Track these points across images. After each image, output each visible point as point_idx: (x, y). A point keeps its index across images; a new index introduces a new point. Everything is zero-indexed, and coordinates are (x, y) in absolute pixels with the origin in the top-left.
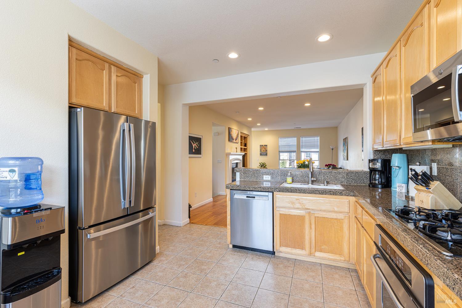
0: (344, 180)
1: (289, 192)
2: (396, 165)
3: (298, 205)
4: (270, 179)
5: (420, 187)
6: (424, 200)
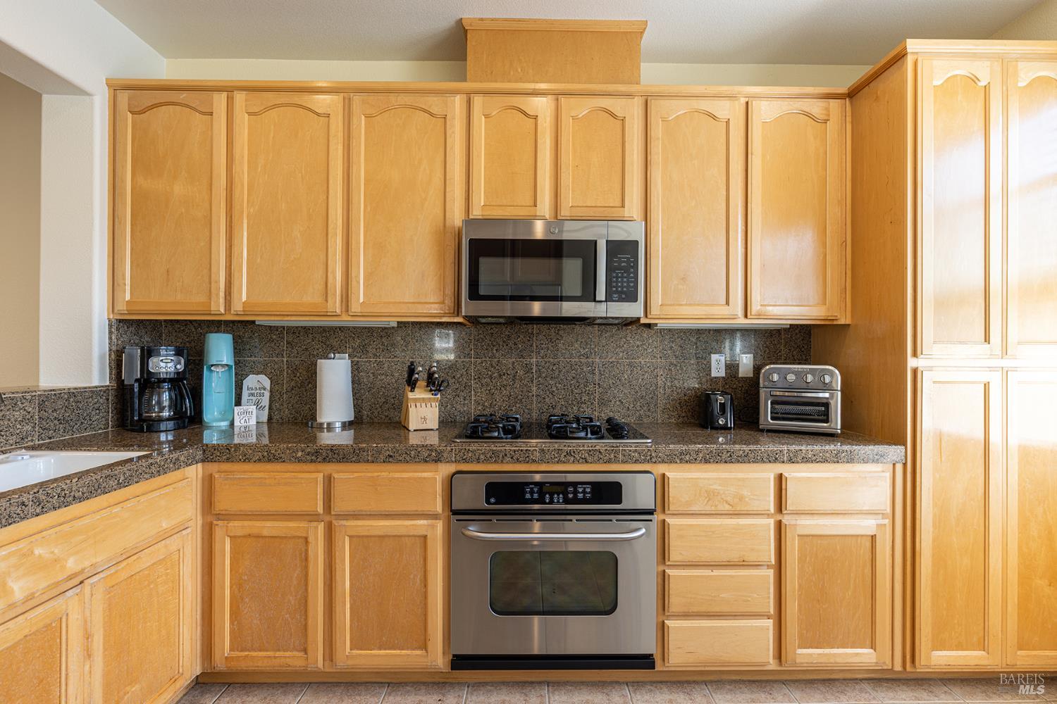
0: (27, 428)
2: (221, 362)
5: (420, 393)
6: (429, 416)
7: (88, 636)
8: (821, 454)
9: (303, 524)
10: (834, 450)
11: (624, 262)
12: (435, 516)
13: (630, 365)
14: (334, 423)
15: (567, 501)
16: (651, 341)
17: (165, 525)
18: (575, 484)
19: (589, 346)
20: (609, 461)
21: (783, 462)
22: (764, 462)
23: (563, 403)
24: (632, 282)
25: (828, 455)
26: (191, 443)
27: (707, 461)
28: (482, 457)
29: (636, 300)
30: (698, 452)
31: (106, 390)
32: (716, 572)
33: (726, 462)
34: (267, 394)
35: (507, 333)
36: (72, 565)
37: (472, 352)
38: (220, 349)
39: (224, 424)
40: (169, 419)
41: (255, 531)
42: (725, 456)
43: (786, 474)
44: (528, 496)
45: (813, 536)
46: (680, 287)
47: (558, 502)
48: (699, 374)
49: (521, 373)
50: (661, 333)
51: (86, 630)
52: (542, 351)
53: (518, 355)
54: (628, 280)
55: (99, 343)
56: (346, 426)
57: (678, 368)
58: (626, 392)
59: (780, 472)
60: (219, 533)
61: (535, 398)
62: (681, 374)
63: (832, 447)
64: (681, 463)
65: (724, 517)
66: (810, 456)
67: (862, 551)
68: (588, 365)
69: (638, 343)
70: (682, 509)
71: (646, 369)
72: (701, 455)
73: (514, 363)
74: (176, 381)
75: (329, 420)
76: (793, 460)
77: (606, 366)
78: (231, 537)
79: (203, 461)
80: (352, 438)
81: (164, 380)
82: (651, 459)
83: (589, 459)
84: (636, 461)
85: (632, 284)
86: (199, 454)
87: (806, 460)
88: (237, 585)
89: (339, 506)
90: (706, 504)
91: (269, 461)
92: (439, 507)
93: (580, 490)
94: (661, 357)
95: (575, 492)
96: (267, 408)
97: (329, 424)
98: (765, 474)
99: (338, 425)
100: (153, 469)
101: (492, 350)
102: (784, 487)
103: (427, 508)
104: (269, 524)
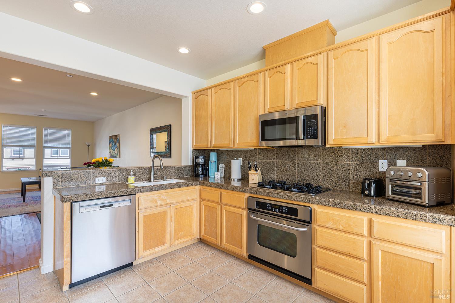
0: (175, 174)
1: (153, 191)
2: (213, 160)
3: (159, 203)
4: (105, 182)
5: (252, 171)
6: (255, 179)
7: (171, 217)
8: (395, 213)
9: (216, 205)
10: (404, 212)
11: (312, 123)
12: (244, 209)
13: (336, 164)
14: (235, 179)
15: (279, 212)
16: (346, 154)
17: (189, 198)
18: (282, 206)
19: (318, 156)
20: (294, 200)
21: (372, 213)
22: (362, 211)
23: (307, 179)
24: (315, 131)
25: (399, 213)
26: (196, 180)
27: (333, 207)
28: (256, 193)
29: (317, 138)
30: (329, 202)
31: (191, 166)
32: (337, 255)
33: (342, 208)
34: (224, 169)
35: (287, 151)
36: (168, 201)
37: (276, 158)
38: (213, 157)
39: (213, 177)
40: (201, 174)
41: (208, 204)
42: (341, 205)
43: (373, 219)
44: (268, 208)
45: (391, 253)
46: (343, 130)
47: (277, 212)
48: (372, 170)
49: (292, 166)
50: (351, 150)
51: (171, 216)
52: (300, 158)
53: (291, 159)
54: (314, 130)
55: (190, 155)
56: (238, 180)
57: (360, 166)
58: (334, 176)
59: (371, 218)
60: (202, 203)
61: (297, 176)
62: (362, 169)
63: (403, 210)
64: (322, 205)
65: (342, 232)
66: (388, 212)
67: (424, 270)
68: (318, 164)
69: (340, 154)
70: (322, 224)
71: (344, 166)
72: (330, 203)
73: (289, 162)
74: (203, 165)
75: (234, 178)
76: (378, 213)
77: (325, 164)
78: (204, 205)
79: (199, 185)
80: (240, 184)
81: (201, 164)
82: (310, 202)
83: (287, 199)
84: (304, 202)
85: (315, 132)
86: (198, 183)
87: (385, 214)
88: (205, 217)
89: (223, 201)
90: (332, 225)
91: (210, 187)
92: (244, 206)
93: (284, 209)
94: (351, 161)
95: (282, 209)
96: (223, 173)
97: (234, 179)
98: (364, 217)
99: (236, 179)
100: (186, 185)
101: (282, 157)
102: (372, 225)
103: (241, 206)
104: (210, 203)
